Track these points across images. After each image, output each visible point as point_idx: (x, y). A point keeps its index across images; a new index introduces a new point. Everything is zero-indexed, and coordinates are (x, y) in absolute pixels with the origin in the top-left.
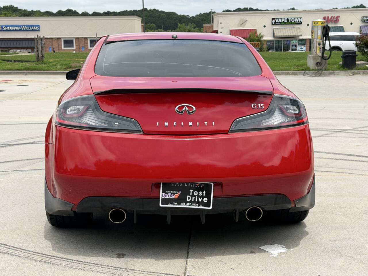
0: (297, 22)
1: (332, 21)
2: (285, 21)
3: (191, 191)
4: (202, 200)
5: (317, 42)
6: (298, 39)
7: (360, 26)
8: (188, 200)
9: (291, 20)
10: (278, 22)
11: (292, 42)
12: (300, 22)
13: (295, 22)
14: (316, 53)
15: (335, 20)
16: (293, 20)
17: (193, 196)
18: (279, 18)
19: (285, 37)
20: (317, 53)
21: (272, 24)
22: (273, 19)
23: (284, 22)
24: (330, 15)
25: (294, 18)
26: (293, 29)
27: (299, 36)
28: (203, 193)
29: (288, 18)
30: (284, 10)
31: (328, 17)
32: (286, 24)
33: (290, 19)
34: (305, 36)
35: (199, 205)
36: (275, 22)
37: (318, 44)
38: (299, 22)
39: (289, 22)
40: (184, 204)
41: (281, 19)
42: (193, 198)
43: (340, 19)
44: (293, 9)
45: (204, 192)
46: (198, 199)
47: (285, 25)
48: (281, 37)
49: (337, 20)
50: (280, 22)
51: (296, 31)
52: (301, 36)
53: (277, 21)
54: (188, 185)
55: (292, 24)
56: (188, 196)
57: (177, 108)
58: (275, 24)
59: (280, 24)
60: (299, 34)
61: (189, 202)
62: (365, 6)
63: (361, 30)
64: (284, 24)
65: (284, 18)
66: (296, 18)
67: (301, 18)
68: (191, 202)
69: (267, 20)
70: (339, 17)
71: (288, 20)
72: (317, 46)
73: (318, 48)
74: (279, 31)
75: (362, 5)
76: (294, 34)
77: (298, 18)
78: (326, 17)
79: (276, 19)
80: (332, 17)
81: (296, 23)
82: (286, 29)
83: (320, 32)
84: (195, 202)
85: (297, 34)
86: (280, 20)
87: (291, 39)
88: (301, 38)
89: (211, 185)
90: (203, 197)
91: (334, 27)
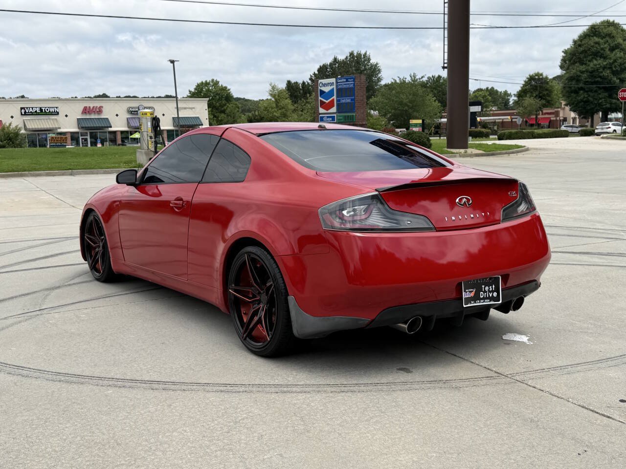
0: (52, 112)
1: (94, 112)
2: (38, 111)
3: (483, 286)
4: (493, 294)
5: (148, 135)
6: (56, 132)
7: (127, 118)
8: (481, 297)
9: (45, 110)
10: (29, 112)
11: (49, 135)
12: (57, 112)
13: (50, 112)
14: (148, 147)
15: (98, 110)
16: (47, 110)
17: (485, 292)
18: (30, 108)
19: (39, 129)
20: (150, 147)
21: (22, 114)
22: (22, 108)
23: (36, 112)
24: (91, 105)
25: (49, 108)
26: (48, 120)
27: (56, 129)
28: (492, 288)
29: (41, 108)
30: (11, 98)
31: (89, 107)
32: (39, 114)
33: (43, 109)
34: (63, 128)
35: (490, 301)
36: (25, 112)
37: (149, 138)
38: (54, 112)
39: (42, 112)
40: (479, 301)
41: (32, 108)
42: (485, 294)
43: (104, 110)
44: (23, 97)
45: (494, 287)
46: (489, 294)
47: (38, 116)
48: (34, 129)
49: (100, 111)
50: (31, 112)
51: (52, 123)
52: (60, 128)
53: (27, 111)
54: (480, 281)
55: (46, 114)
56: (481, 293)
57: (457, 200)
58: (25, 114)
59: (32, 114)
60: (57, 126)
61: (482, 299)
62: (108, 95)
63: (128, 123)
64: (37, 114)
65: (36, 108)
66: (51, 108)
67: (57, 108)
68: (484, 299)
69: (15, 110)
70: (102, 107)
71: (41, 110)
72: (148, 140)
73: (150, 143)
74: (31, 122)
75: (104, 94)
76: (51, 126)
77: (53, 107)
78: (87, 107)
79: (26, 109)
80: (94, 107)
81: (51, 114)
82: (40, 120)
83: (149, 124)
84: (486, 298)
85: (54, 127)
86: (31, 110)
87: (47, 132)
88: (59, 131)
89: (499, 278)
90: (493, 292)
91: (98, 118)
